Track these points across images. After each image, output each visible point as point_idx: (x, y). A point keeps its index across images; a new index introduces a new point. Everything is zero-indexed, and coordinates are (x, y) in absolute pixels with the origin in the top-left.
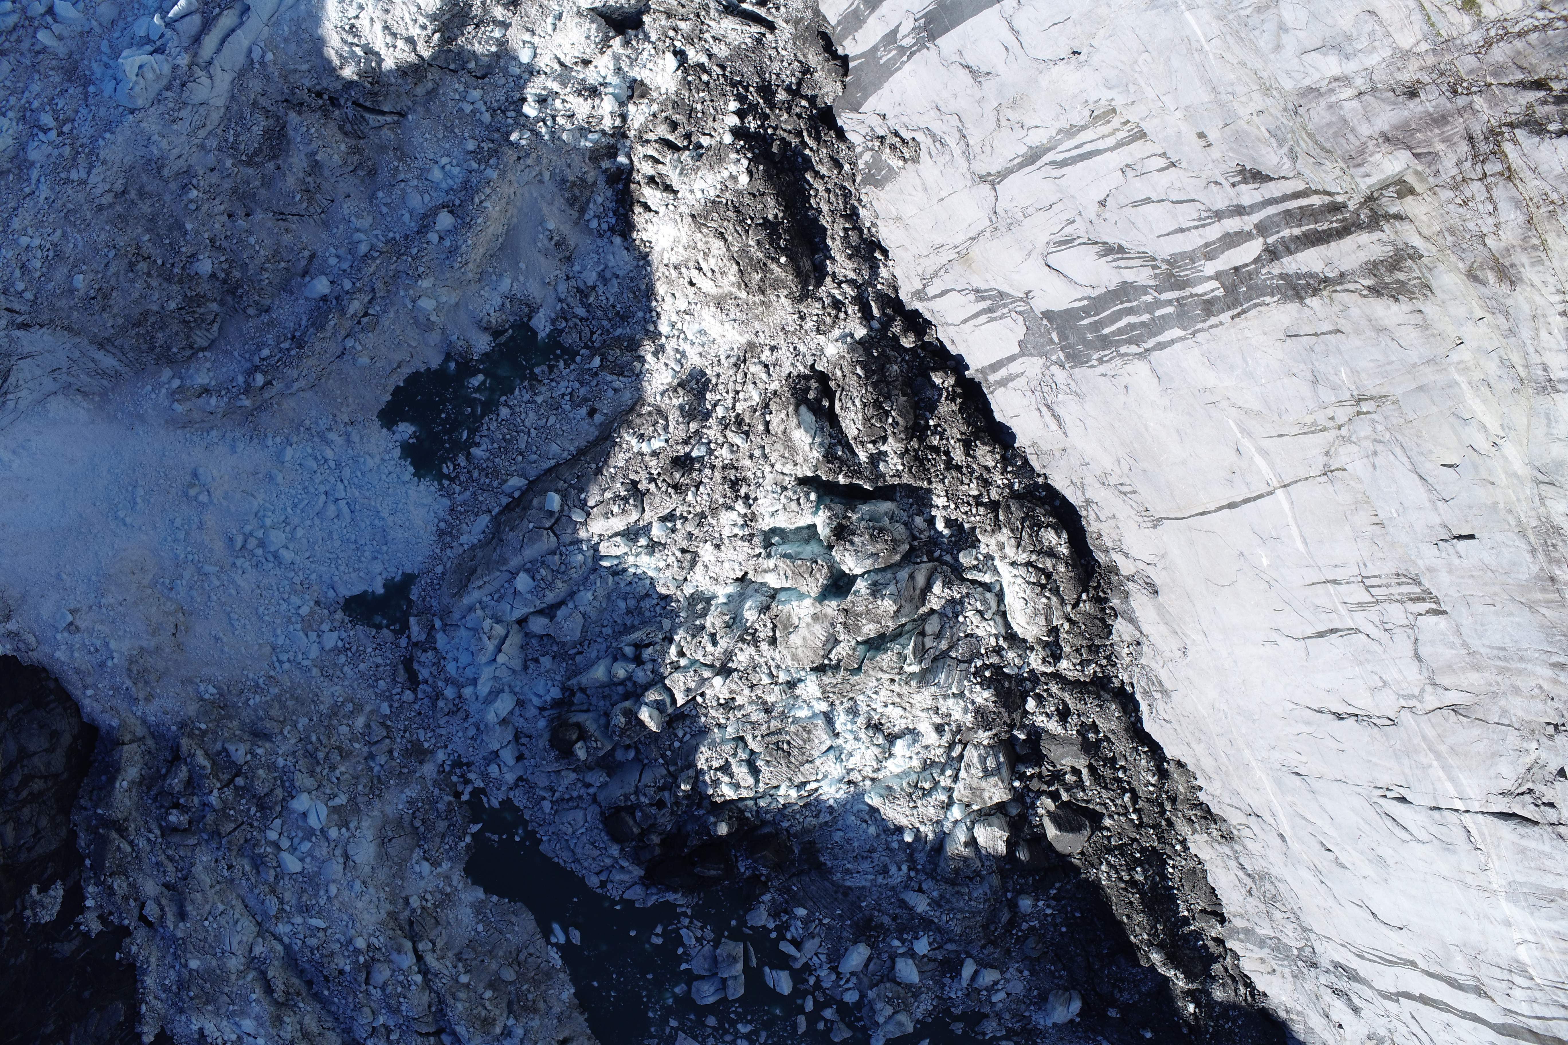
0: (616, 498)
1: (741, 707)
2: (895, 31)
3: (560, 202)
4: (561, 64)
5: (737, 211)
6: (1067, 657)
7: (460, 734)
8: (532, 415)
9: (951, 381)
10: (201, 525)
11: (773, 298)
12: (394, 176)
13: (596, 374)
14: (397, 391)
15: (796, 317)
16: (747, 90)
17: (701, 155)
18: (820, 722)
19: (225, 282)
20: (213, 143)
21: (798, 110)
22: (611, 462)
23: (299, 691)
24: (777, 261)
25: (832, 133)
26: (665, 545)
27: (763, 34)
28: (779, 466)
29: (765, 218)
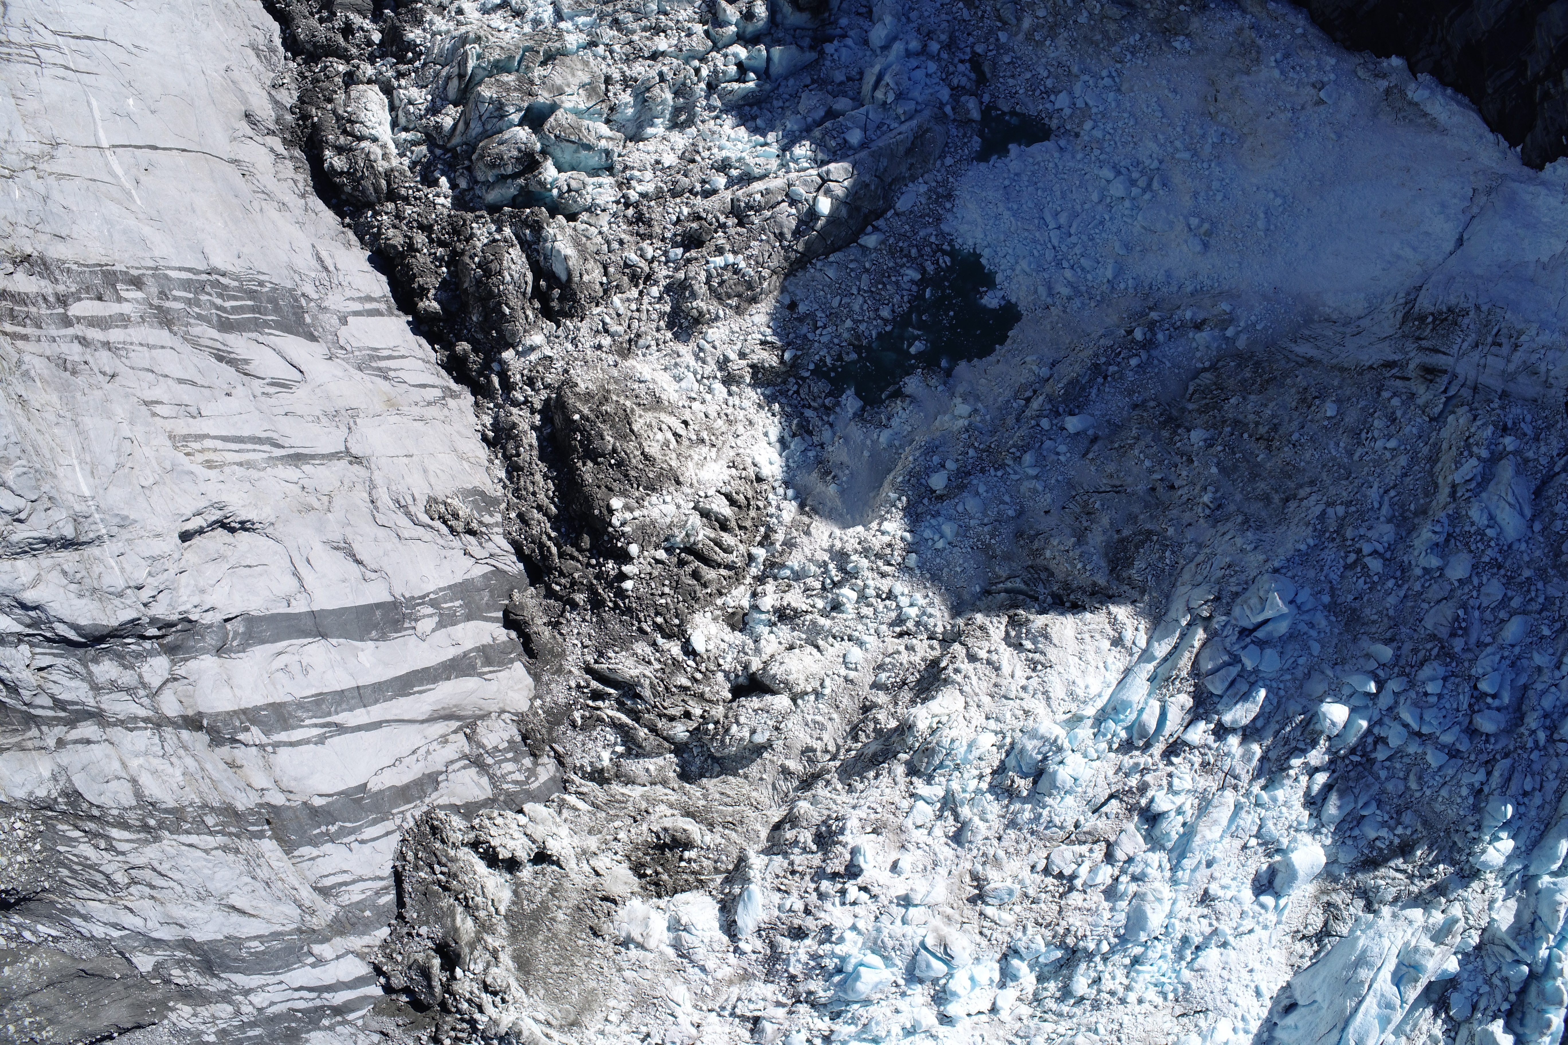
0: (758, 210)
1: (644, 29)
2: (441, 626)
4: (817, 647)
5: (626, 476)
6: (338, 73)
7: (926, 14)
8: (856, 308)
9: (421, 305)
10: (1195, 195)
11: (593, 387)
12: (995, 529)
13: (789, 344)
15: (572, 371)
16: (615, 603)
17: (667, 540)
18: (566, 11)
19: (1179, 426)
20: (1189, 551)
21: (563, 581)
22: (766, 247)
23: (1090, 50)
24: (583, 417)
25: (527, 552)
26: (712, 167)
27: (596, 662)
28: (593, 231)
29: (596, 463)
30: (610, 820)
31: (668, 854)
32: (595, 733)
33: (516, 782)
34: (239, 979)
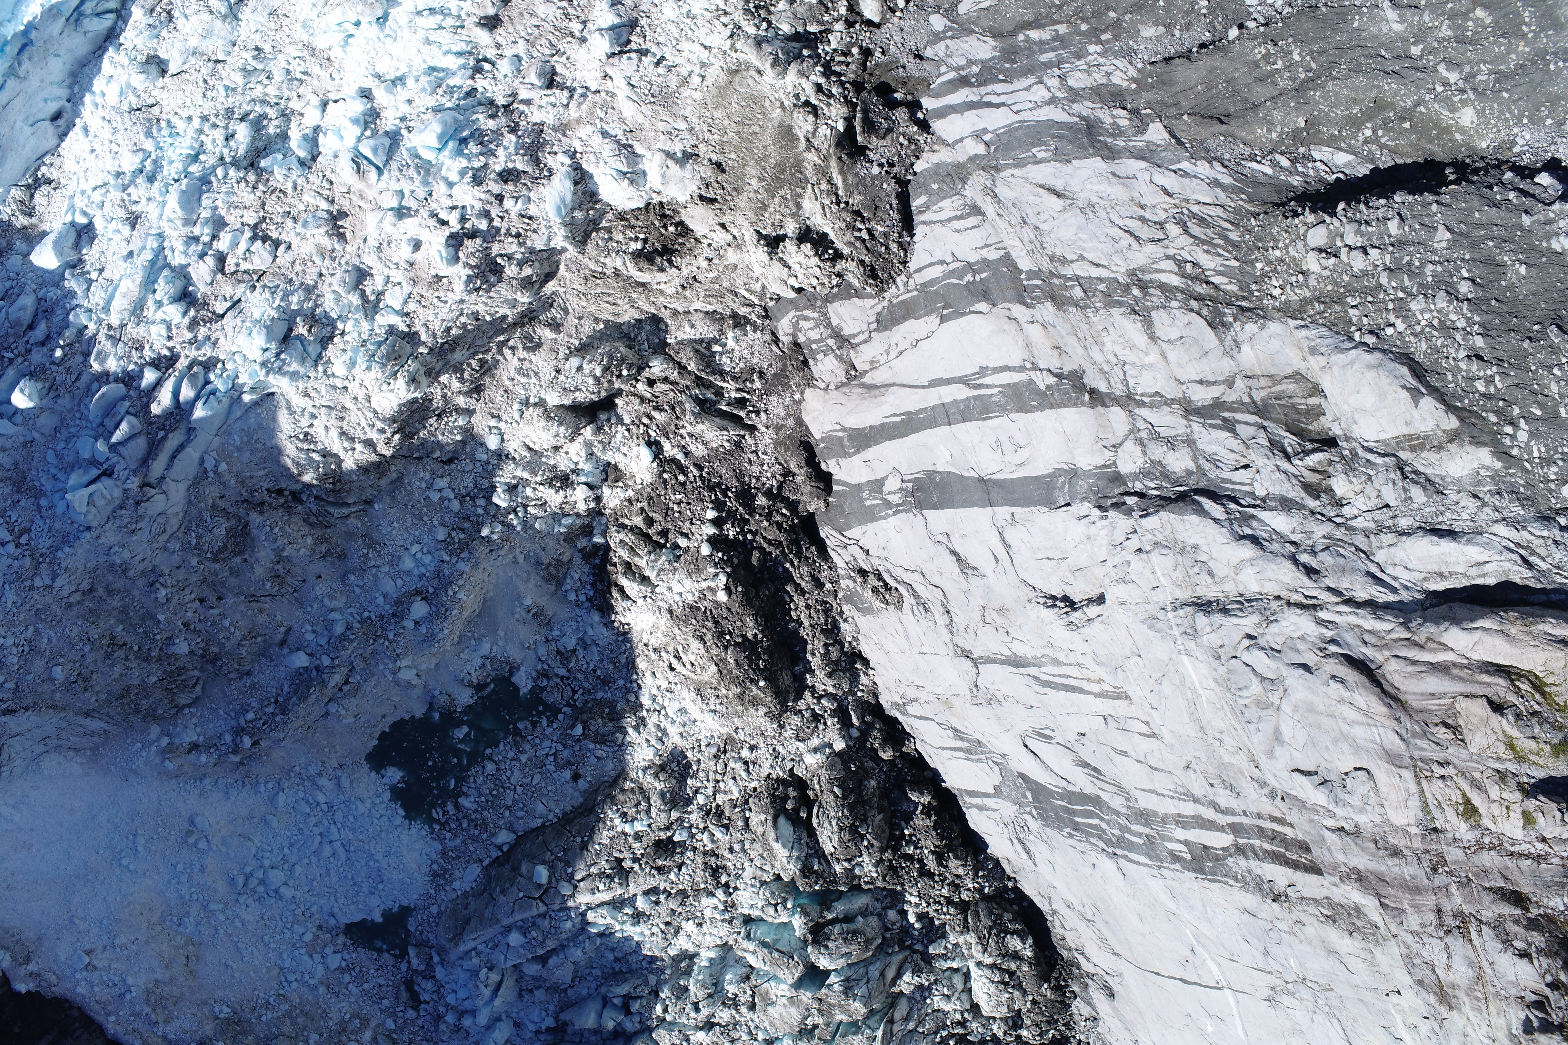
0: (602, 875)
2: (880, 482)
3: (536, 579)
4: (530, 449)
5: (716, 622)
6: (1028, 1028)
8: (517, 773)
9: (927, 799)
10: (203, 869)
11: (752, 711)
12: (364, 562)
13: (579, 740)
14: (383, 736)
15: (775, 727)
16: (725, 495)
17: (679, 557)
19: (203, 656)
20: (175, 545)
21: (779, 518)
22: (597, 838)
23: (308, 1007)
24: (757, 683)
25: (813, 549)
26: (649, 916)
27: (743, 437)
28: (758, 862)
29: (744, 636)
30: (718, 278)
31: (658, 246)
32: (741, 365)
33: (806, 319)
34: (1057, 115)
